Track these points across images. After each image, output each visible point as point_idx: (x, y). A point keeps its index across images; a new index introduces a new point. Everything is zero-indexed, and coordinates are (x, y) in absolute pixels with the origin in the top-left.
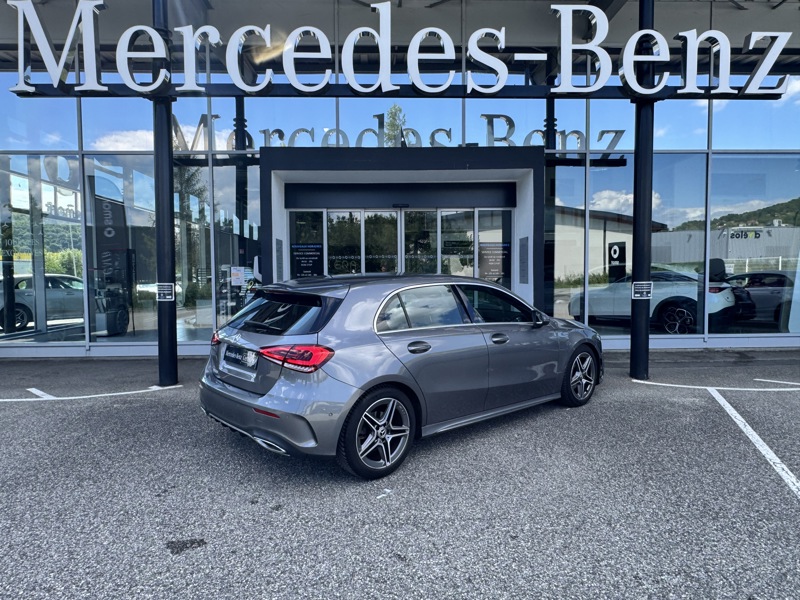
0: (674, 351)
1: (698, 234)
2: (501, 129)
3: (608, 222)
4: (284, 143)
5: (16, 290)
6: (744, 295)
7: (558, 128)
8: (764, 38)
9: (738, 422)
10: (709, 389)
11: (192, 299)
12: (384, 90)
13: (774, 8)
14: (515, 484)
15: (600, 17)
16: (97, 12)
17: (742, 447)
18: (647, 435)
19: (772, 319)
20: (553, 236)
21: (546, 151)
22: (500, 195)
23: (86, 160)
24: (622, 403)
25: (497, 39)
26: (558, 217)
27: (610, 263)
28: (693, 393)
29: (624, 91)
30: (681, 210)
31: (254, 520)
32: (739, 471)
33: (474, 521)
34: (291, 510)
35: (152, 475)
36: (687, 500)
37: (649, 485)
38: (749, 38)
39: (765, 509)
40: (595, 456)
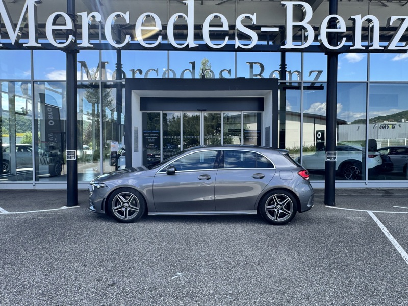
0: (349, 189)
1: (362, 126)
2: (257, 69)
3: (316, 119)
4: (143, 76)
5: (3, 153)
6: (387, 159)
7: (287, 69)
8: (399, 19)
9: (385, 232)
10: (368, 211)
11: (96, 158)
12: (190, 47)
13: (403, 5)
14: (254, 270)
15: (308, 8)
16: (37, 5)
17: (388, 248)
18: (332, 240)
19: (402, 172)
21: (280, 81)
22: (256, 104)
23: (35, 85)
24: (319, 220)
25: (252, 19)
26: (287, 117)
27: (316, 141)
28: (359, 214)
29: (321, 48)
30: (352, 113)
31: (97, 292)
32: (385, 264)
33: (227, 295)
34: (120, 286)
35: (46, 261)
36: (355, 283)
37: (333, 272)
38: (389, 20)
39: (402, 290)
40: (302, 253)
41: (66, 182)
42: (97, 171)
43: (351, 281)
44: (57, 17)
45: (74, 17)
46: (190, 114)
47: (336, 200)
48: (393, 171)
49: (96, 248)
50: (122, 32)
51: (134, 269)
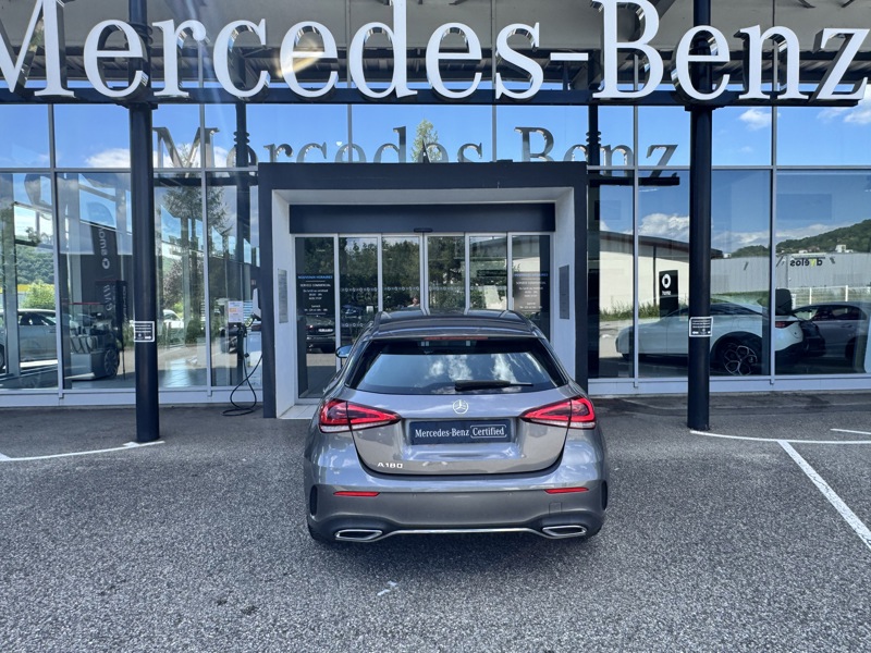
0: (736, 395)
1: (760, 261)
2: (538, 143)
3: (658, 249)
4: (293, 159)
6: (812, 329)
7: (603, 143)
8: (839, 35)
9: (819, 486)
10: (781, 442)
12: (399, 96)
13: (844, 5)
15: (650, 15)
16: (62, 5)
17: (827, 519)
18: (711, 504)
19: (843, 356)
20: (598, 263)
21: (589, 168)
22: (537, 217)
23: (59, 180)
24: (680, 461)
25: (530, 36)
26: (603, 243)
27: (661, 294)
28: (762, 448)
29: (677, 97)
30: (736, 235)
31: (217, 629)
32: (826, 552)
33: (499, 628)
34: (267, 614)
35: (100, 564)
36: (767, 595)
37: (718, 573)
38: (819, 36)
39: (864, 607)
40: (649, 532)
41: (134, 390)
42: (195, 364)
43: (757, 590)
44: (108, 31)
45: (145, 32)
46: (393, 240)
47: (711, 419)
48: (826, 356)
49: (209, 532)
50: (246, 64)
51: (294, 576)
